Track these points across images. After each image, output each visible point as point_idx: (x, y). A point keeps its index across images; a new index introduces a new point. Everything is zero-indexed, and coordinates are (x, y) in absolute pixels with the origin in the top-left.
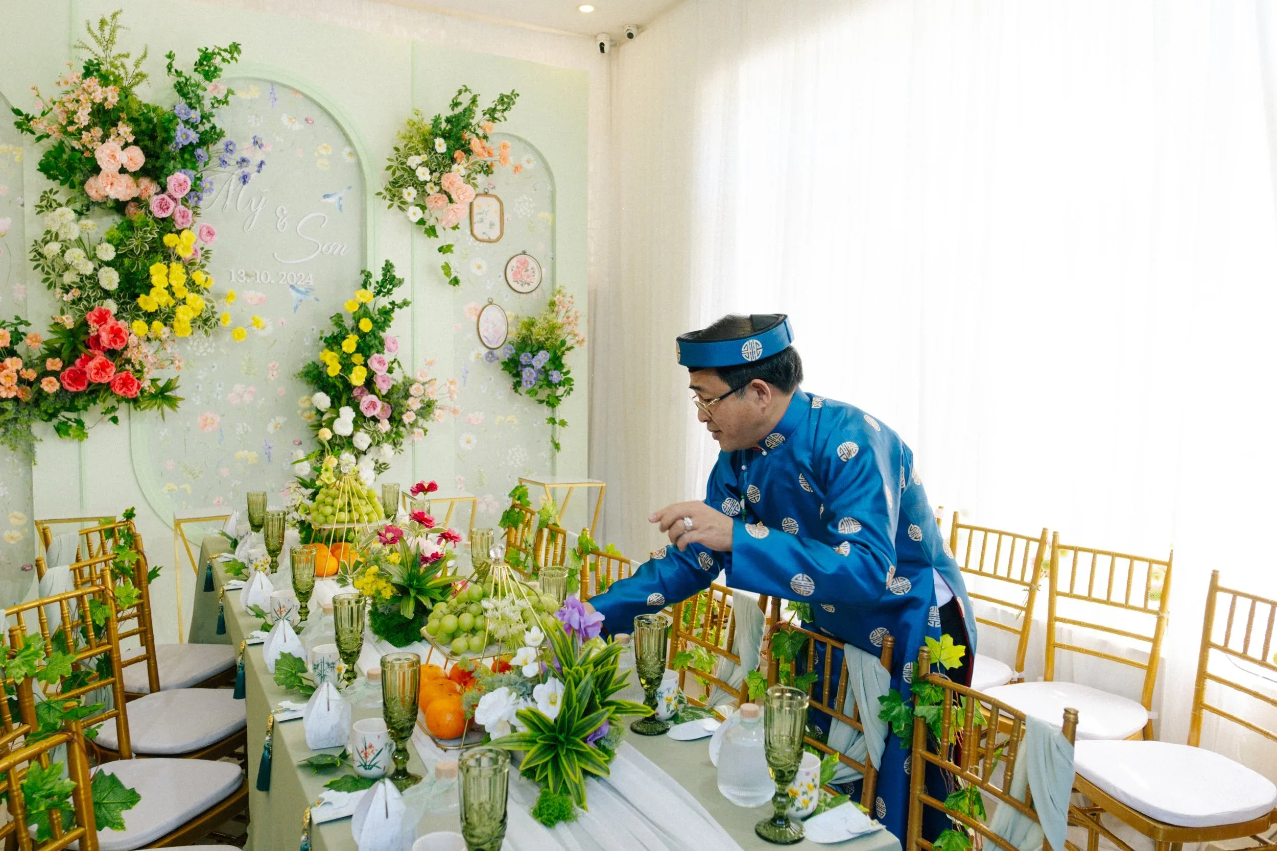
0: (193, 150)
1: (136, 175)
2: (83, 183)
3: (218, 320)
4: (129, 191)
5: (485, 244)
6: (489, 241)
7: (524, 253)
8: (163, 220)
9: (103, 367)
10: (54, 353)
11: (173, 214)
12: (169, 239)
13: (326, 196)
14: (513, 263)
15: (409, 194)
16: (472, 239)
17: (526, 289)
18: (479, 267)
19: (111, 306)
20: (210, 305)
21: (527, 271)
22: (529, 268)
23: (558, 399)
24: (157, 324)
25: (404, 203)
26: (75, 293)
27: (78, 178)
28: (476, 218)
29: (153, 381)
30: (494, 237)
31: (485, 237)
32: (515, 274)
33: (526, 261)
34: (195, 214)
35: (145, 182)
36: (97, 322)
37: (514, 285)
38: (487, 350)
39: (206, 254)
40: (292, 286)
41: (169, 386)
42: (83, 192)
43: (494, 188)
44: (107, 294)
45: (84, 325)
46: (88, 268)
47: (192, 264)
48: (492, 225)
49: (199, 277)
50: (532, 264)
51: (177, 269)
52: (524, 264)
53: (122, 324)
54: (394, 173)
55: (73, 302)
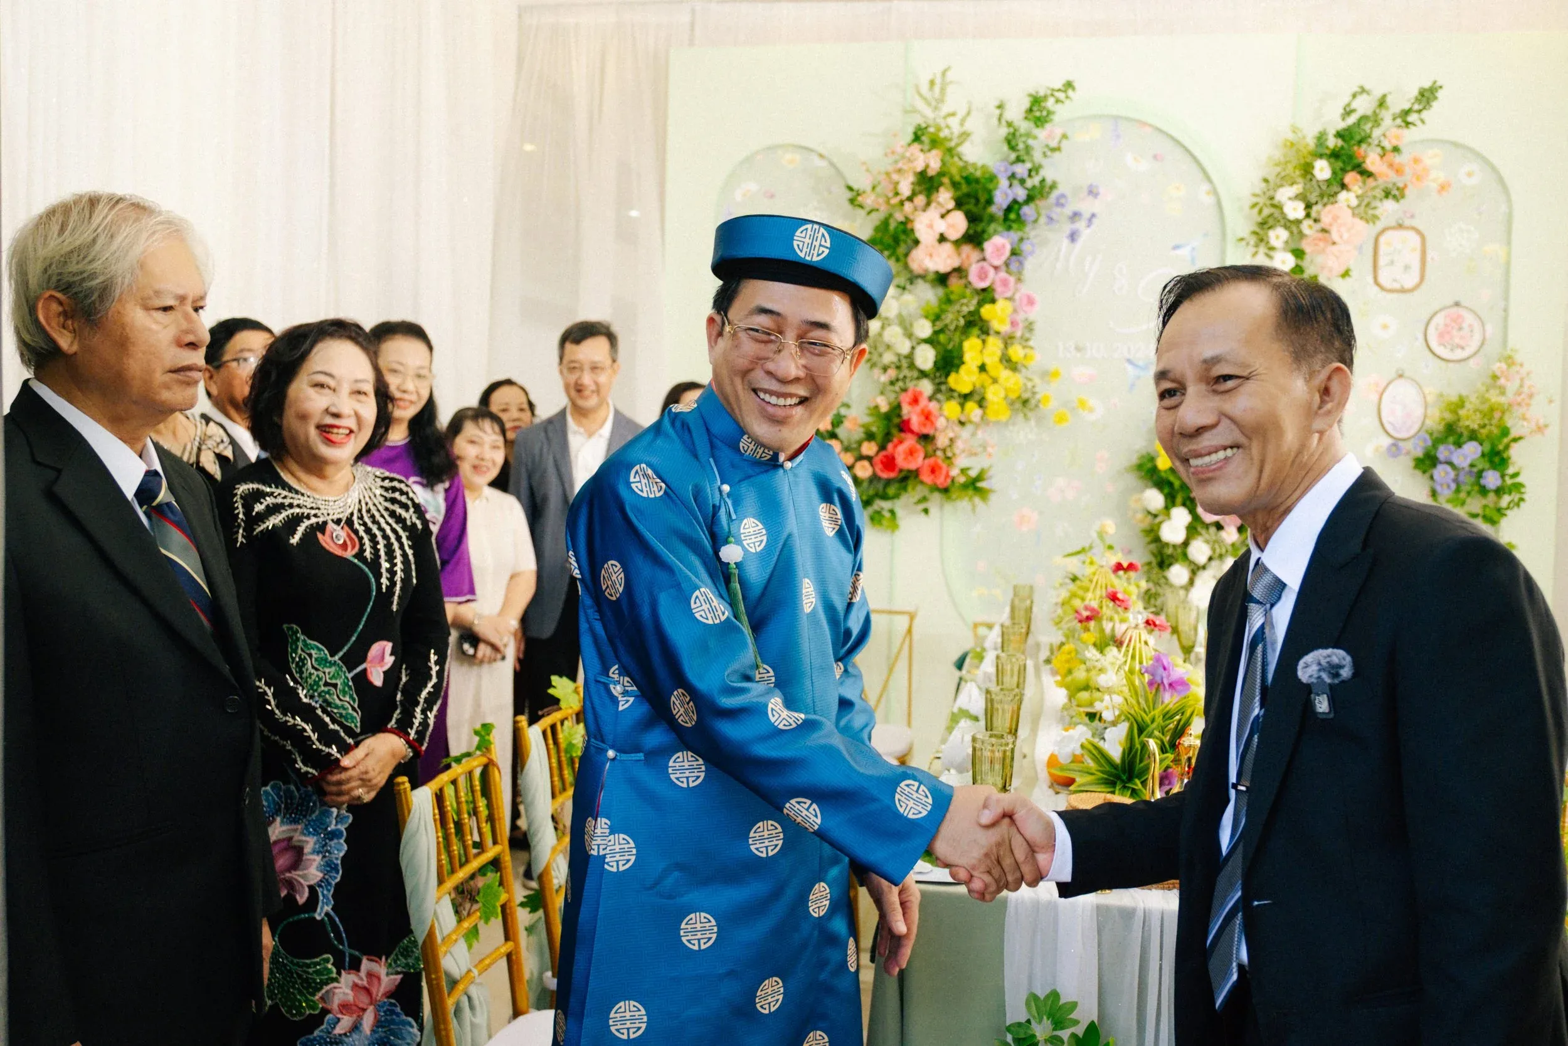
0: (1020, 209)
1: (957, 243)
2: (906, 255)
3: (1039, 401)
4: (949, 261)
5: (1395, 295)
6: (1403, 291)
7: (1457, 304)
8: (984, 290)
9: (911, 452)
10: (870, 436)
11: (993, 283)
12: (986, 311)
13: (1176, 247)
14: (1439, 320)
15: (1277, 237)
16: (1376, 288)
17: (1459, 354)
18: (1385, 327)
19: (926, 387)
20: (1029, 385)
21: (1460, 329)
22: (1465, 325)
23: (1500, 511)
24: (971, 406)
25: (1272, 249)
26: (892, 373)
27: (901, 250)
28: (1382, 261)
29: (963, 471)
30: (1408, 285)
31: (1397, 286)
32: (1441, 335)
33: (1459, 316)
34: (1019, 280)
35: (967, 249)
36: (910, 404)
37: (1440, 350)
38: (1389, 441)
39: (1030, 327)
40: (1129, 361)
41: (979, 478)
42: (906, 266)
43: (1412, 216)
44: (923, 374)
45: (897, 408)
46: (904, 347)
47: (1011, 337)
48: (1407, 268)
49: (1016, 352)
50: (1469, 318)
51: (994, 345)
52: (1457, 321)
53: (933, 406)
54: (1260, 212)
55: (892, 383)
